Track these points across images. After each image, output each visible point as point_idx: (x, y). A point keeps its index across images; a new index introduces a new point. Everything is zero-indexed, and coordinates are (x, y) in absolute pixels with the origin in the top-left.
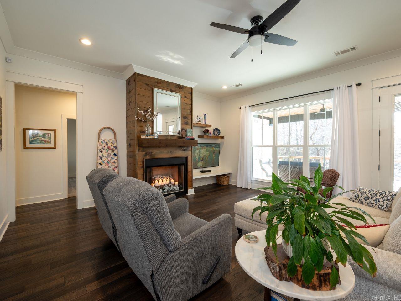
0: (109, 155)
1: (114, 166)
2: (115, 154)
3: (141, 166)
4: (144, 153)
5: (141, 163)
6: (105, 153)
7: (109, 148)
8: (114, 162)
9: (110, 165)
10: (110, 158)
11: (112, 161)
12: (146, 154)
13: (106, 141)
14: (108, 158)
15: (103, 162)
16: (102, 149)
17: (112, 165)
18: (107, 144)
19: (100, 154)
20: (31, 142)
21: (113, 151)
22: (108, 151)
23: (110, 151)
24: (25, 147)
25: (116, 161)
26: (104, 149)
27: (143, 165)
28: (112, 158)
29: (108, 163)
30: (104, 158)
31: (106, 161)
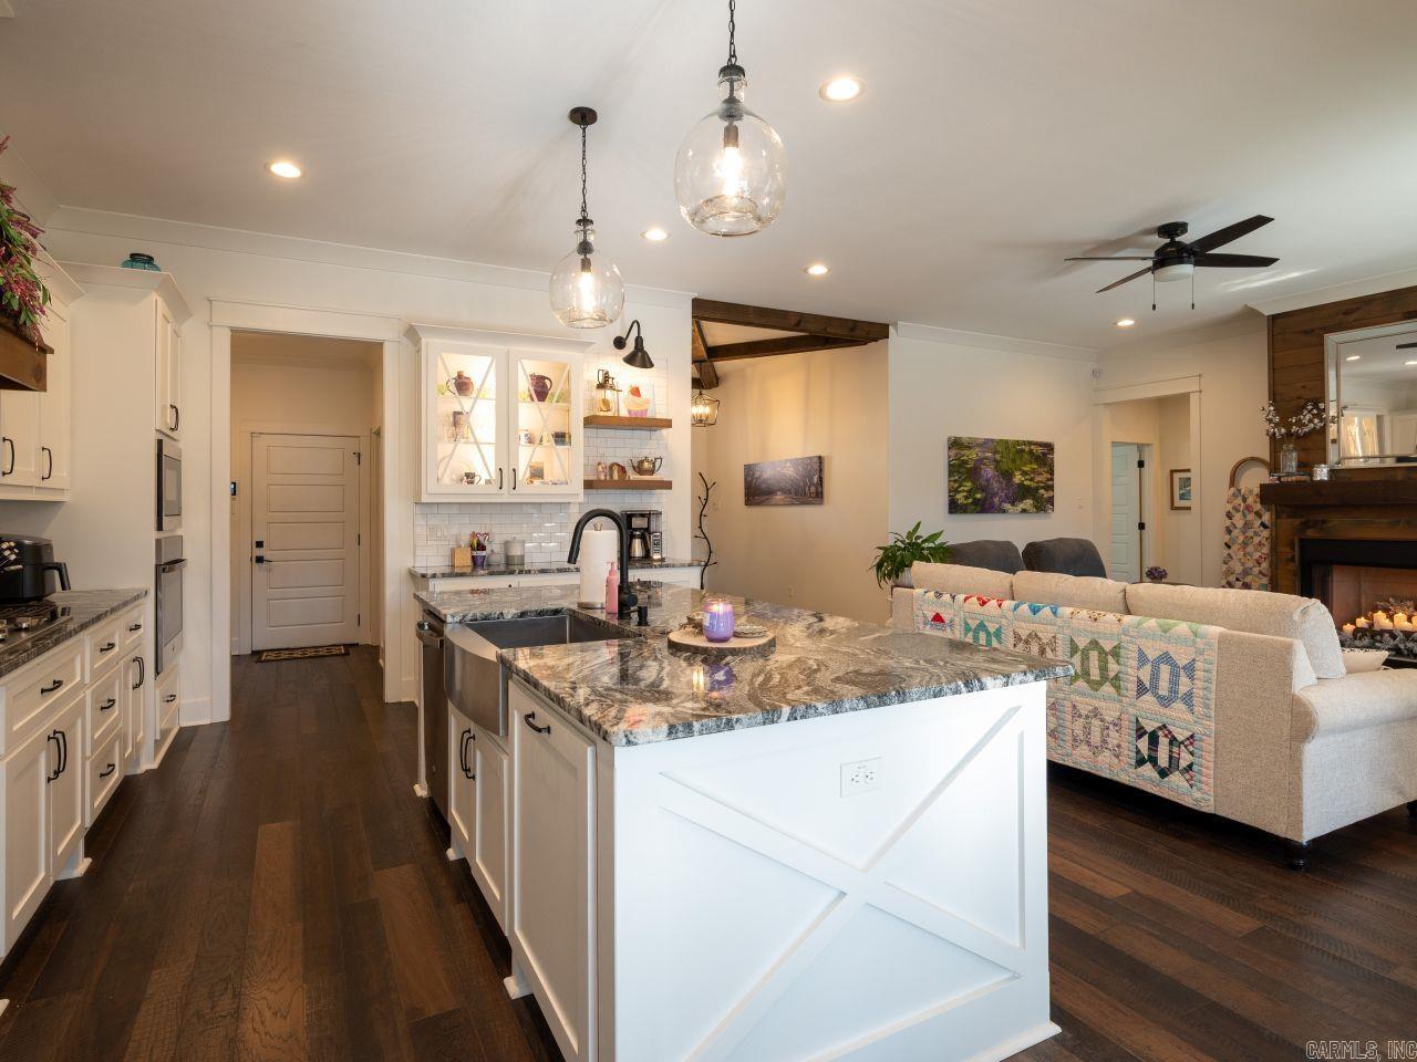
0: (1247, 525)
1: (1259, 554)
2: (1263, 525)
3: (1289, 556)
4: (1298, 521)
5: (1288, 549)
6: (1238, 520)
7: (1248, 508)
8: (1260, 544)
9: (1250, 549)
10: (1250, 533)
11: (1257, 540)
12: (1306, 525)
13: (1243, 491)
14: (1244, 533)
15: (1234, 541)
16: (1234, 512)
17: (1257, 550)
18: (1244, 500)
19: (1228, 523)
20: (1182, 497)
21: (1258, 514)
22: (1244, 516)
23: (1251, 517)
24: (1173, 508)
25: (1264, 542)
26: (1238, 511)
27: (1293, 557)
28: (1256, 534)
29: (1245, 545)
30: (1235, 532)
31: (1241, 538)
